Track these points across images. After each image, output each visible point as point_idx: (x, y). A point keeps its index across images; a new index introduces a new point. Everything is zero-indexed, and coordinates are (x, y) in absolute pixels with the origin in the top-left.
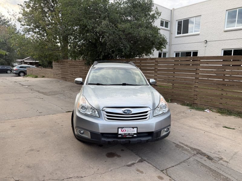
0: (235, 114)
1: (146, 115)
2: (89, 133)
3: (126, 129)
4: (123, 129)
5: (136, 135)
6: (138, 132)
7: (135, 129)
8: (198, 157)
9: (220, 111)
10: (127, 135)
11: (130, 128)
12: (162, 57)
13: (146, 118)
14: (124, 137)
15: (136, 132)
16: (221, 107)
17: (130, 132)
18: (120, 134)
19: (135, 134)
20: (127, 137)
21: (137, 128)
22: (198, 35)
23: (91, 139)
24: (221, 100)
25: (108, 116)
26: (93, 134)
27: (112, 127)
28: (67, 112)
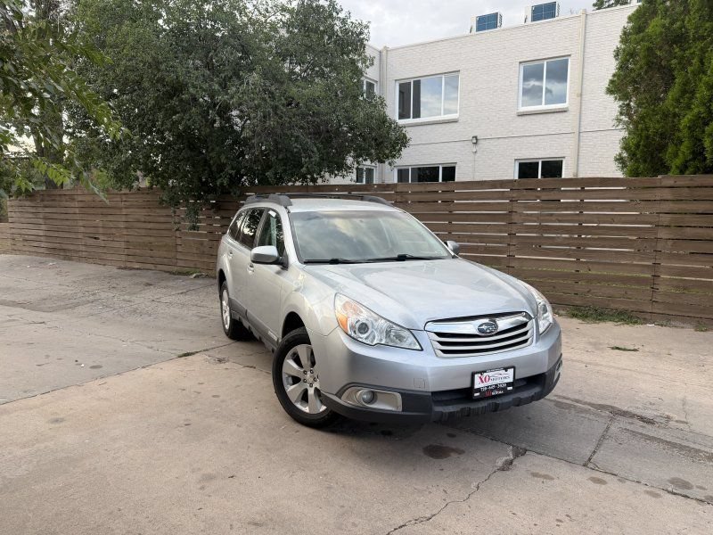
0: (612, 315)
1: (526, 333)
2: (399, 396)
3: (490, 374)
4: (485, 374)
5: (511, 388)
6: (517, 378)
7: (511, 371)
8: (623, 423)
9: (576, 312)
10: (492, 390)
11: (499, 369)
12: (440, 180)
13: (526, 341)
14: (487, 395)
15: (511, 380)
16: (577, 303)
17: (498, 382)
18: (479, 390)
19: (509, 384)
20: (493, 394)
21: (514, 367)
22: (455, 121)
23: (404, 413)
24: (576, 286)
25: (442, 343)
26: (410, 398)
27: (458, 372)
28: (180, 357)
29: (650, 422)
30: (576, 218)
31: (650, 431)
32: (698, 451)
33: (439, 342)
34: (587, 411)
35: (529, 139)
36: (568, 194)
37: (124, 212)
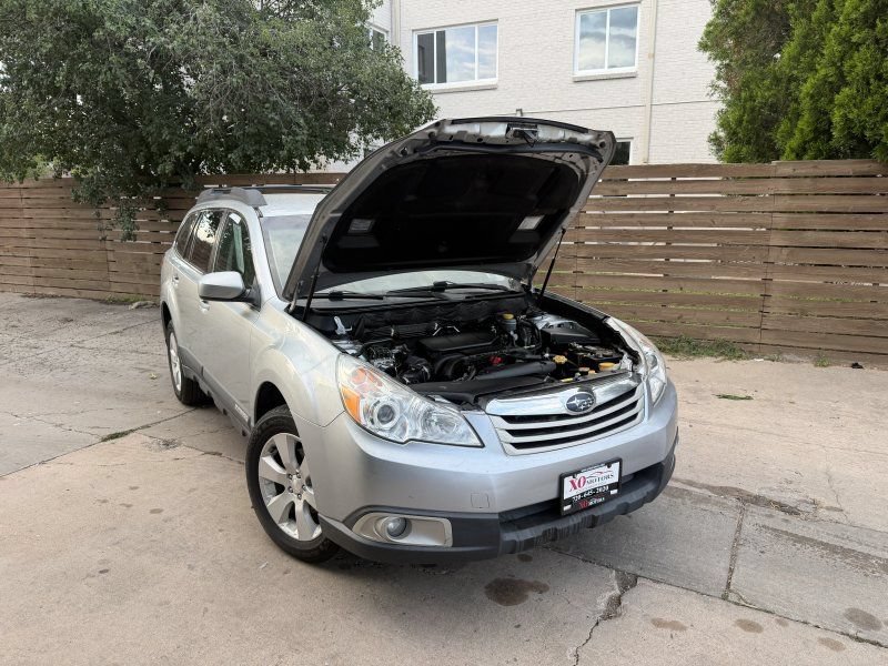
0: (711, 348)
1: (633, 405)
2: (447, 524)
3: (586, 474)
4: (579, 476)
5: (615, 491)
6: (624, 474)
7: (616, 466)
8: (756, 516)
9: (663, 346)
10: (589, 498)
11: (599, 465)
13: (634, 416)
14: (581, 505)
15: (616, 479)
16: (665, 333)
17: (594, 485)
18: (570, 501)
19: (612, 486)
20: (591, 503)
21: (620, 460)
22: (493, 88)
23: (455, 550)
24: (664, 311)
25: (513, 433)
26: (465, 527)
27: (537, 475)
28: (105, 440)
29: (793, 511)
30: (666, 219)
31: (796, 526)
32: (867, 557)
33: (509, 431)
34: (706, 500)
35: (588, 113)
36: (654, 186)
37: (27, 213)
